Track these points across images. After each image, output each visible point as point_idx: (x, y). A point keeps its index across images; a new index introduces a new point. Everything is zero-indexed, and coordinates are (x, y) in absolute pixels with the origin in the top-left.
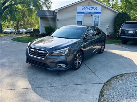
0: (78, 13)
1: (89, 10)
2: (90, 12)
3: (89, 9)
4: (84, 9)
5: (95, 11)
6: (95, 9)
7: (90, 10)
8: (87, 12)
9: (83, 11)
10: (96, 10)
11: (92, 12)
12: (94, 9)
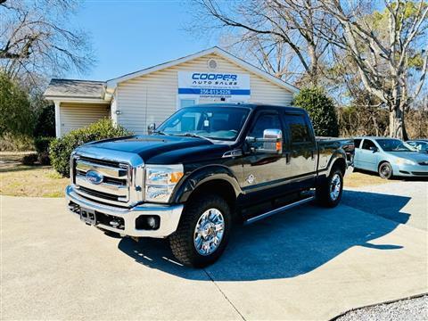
0: (182, 91)
1: (213, 85)
2: (219, 90)
3: (214, 81)
4: (200, 80)
5: (232, 87)
6: (231, 80)
7: (217, 83)
8: (209, 90)
9: (197, 86)
10: (235, 84)
11: (225, 91)
12: (228, 83)
